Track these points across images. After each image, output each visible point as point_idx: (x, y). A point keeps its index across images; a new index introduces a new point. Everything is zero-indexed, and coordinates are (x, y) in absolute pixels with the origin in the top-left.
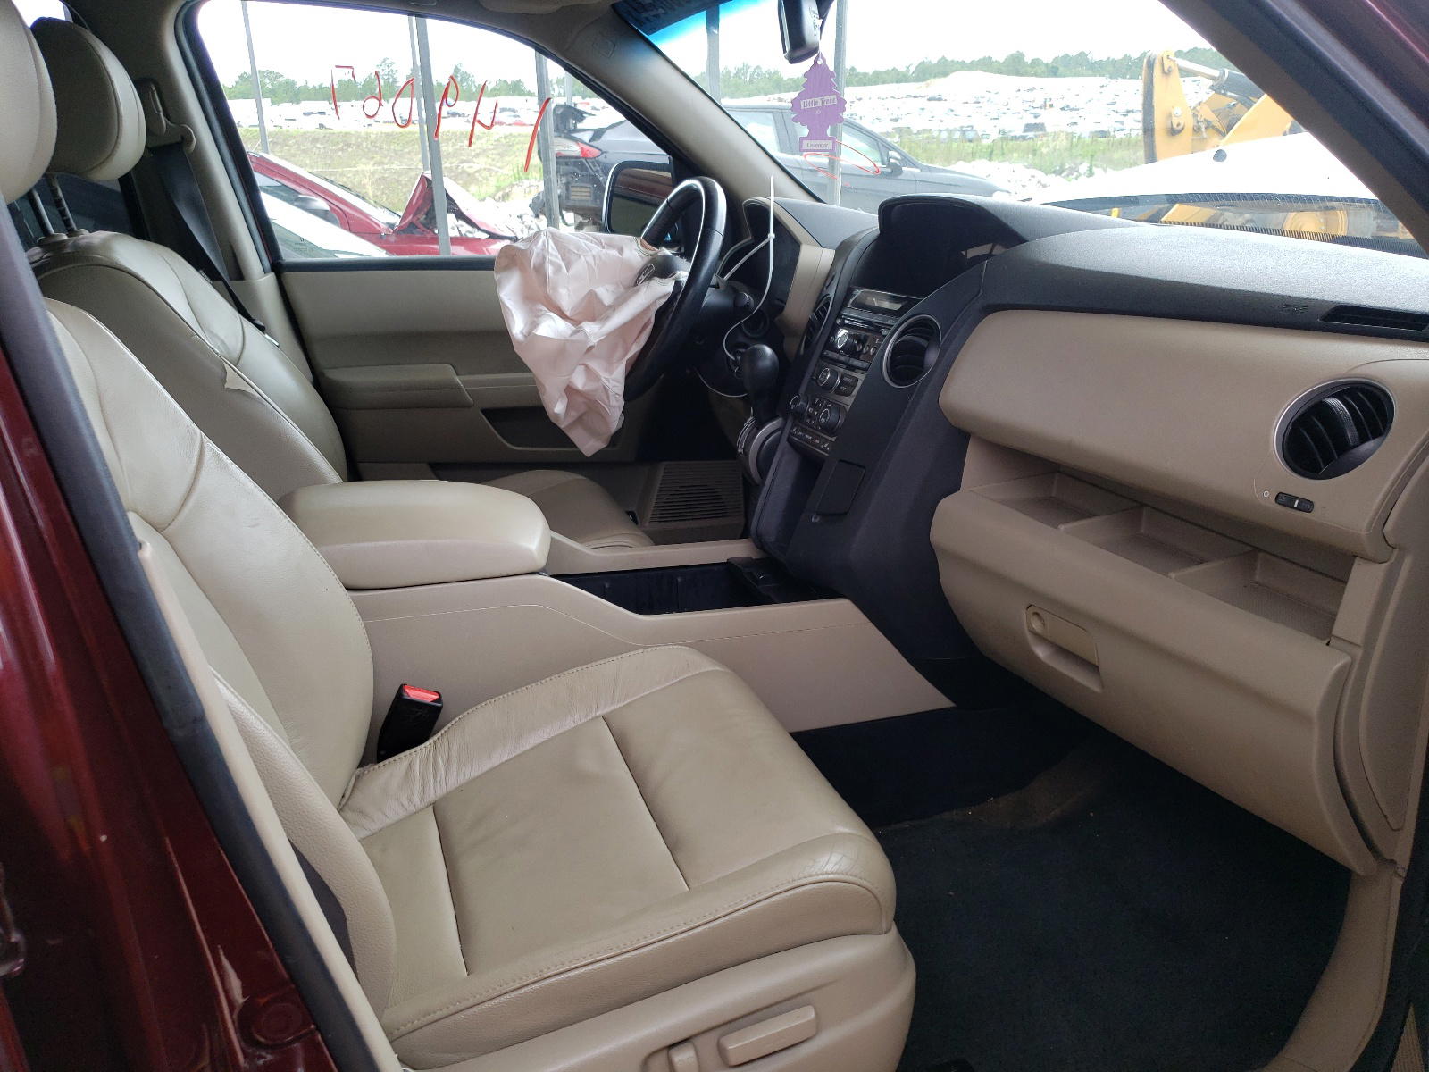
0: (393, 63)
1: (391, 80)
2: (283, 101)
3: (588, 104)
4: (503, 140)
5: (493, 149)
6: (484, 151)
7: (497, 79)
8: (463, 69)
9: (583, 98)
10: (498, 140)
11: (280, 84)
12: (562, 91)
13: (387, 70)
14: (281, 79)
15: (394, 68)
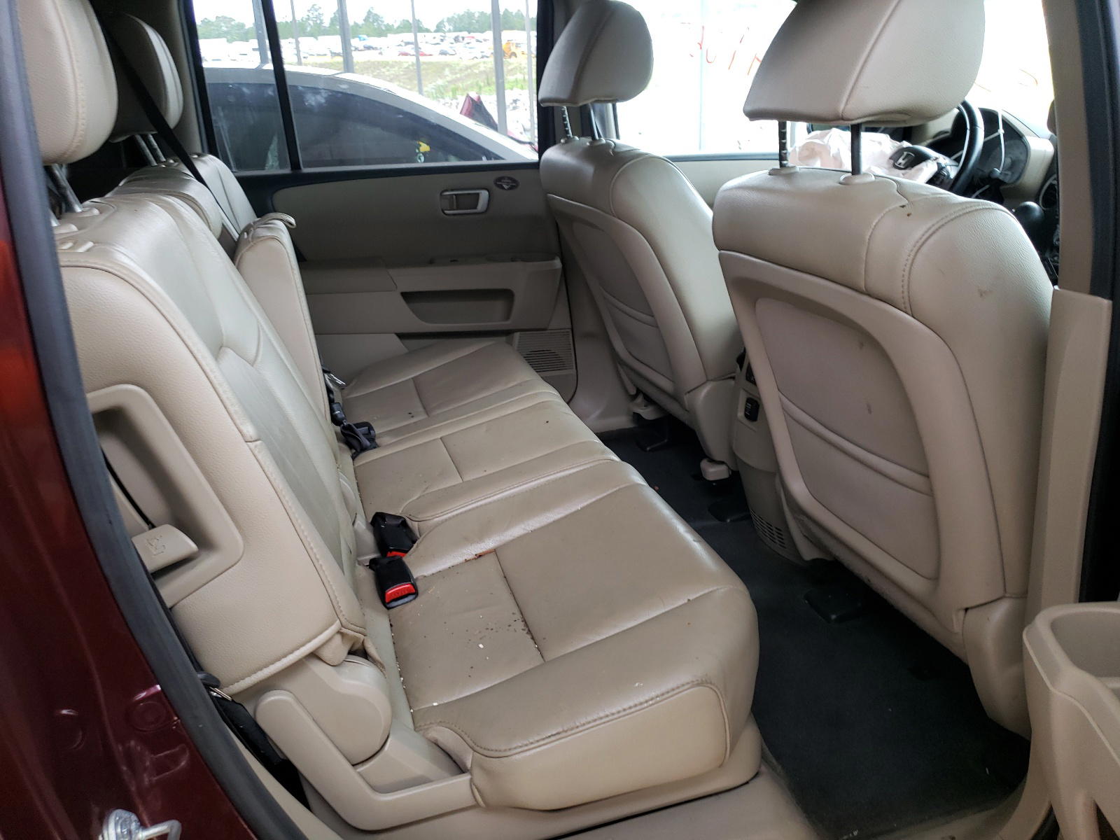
0: (320, 8)
1: (318, 22)
2: (235, 40)
3: (473, 37)
4: (411, 67)
5: (404, 75)
6: (397, 76)
7: (402, 20)
8: (374, 12)
9: (469, 33)
10: (407, 68)
11: (233, 26)
12: (451, 28)
13: (316, 13)
14: (233, 23)
15: (320, 11)
